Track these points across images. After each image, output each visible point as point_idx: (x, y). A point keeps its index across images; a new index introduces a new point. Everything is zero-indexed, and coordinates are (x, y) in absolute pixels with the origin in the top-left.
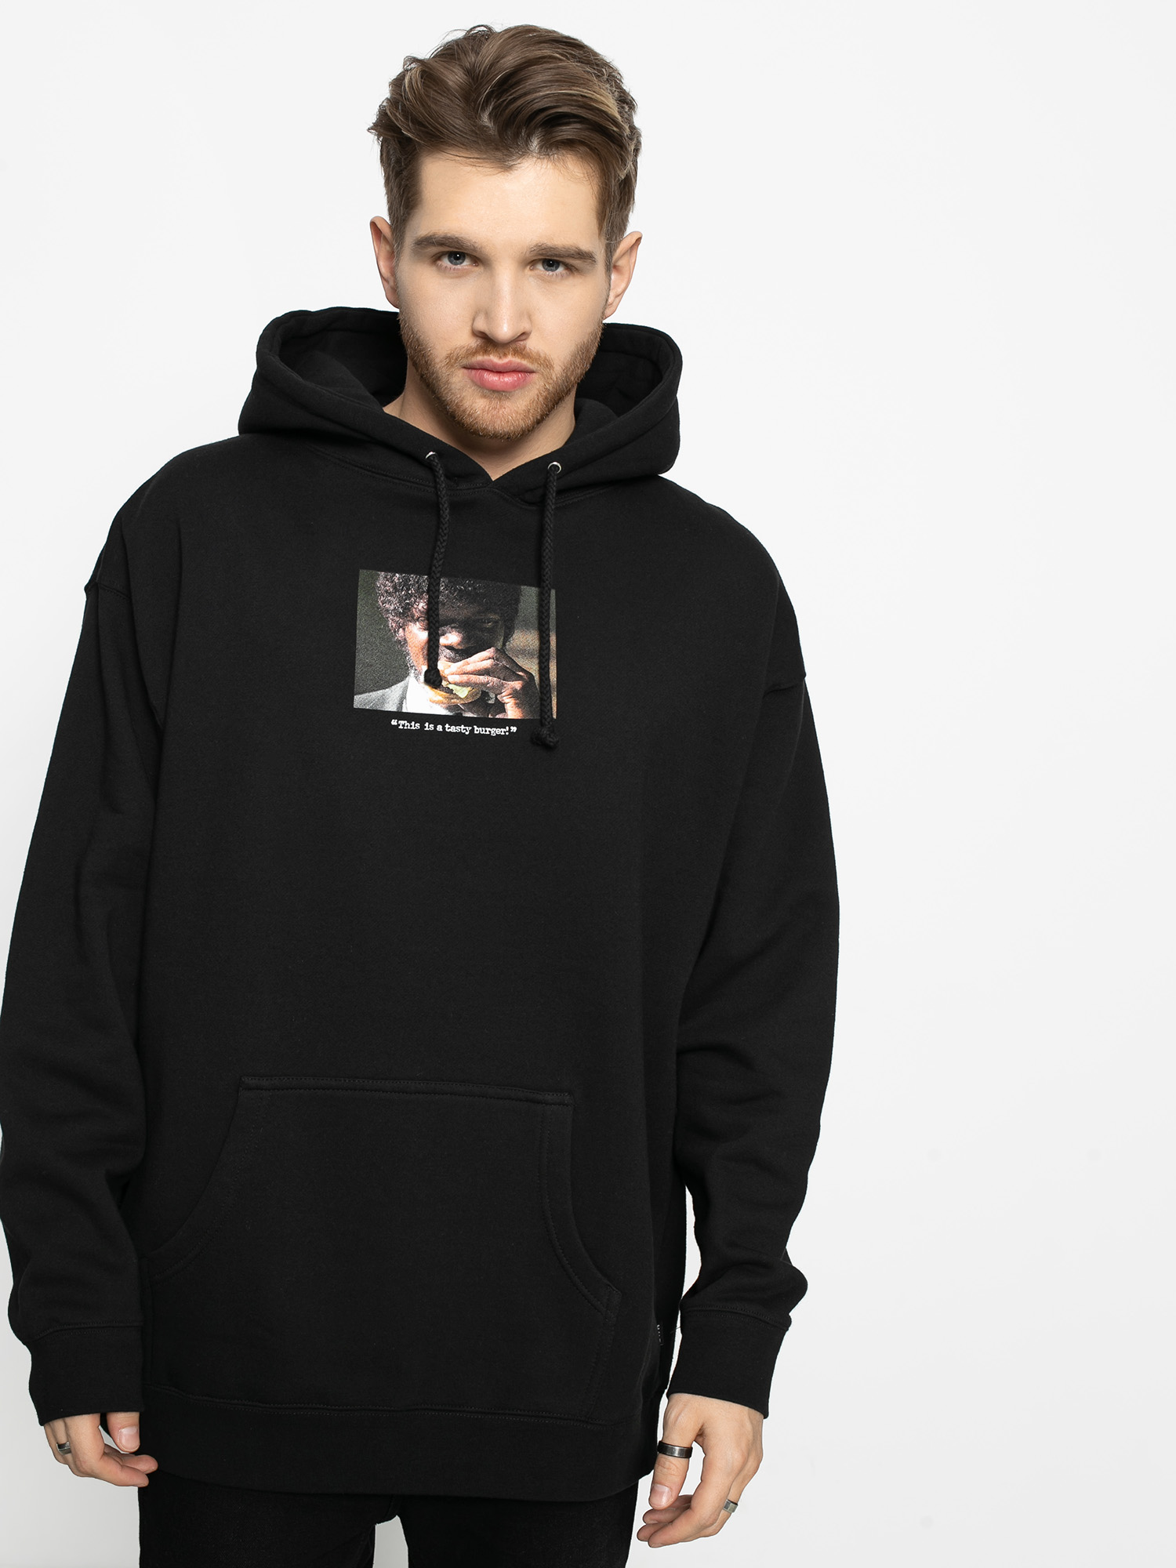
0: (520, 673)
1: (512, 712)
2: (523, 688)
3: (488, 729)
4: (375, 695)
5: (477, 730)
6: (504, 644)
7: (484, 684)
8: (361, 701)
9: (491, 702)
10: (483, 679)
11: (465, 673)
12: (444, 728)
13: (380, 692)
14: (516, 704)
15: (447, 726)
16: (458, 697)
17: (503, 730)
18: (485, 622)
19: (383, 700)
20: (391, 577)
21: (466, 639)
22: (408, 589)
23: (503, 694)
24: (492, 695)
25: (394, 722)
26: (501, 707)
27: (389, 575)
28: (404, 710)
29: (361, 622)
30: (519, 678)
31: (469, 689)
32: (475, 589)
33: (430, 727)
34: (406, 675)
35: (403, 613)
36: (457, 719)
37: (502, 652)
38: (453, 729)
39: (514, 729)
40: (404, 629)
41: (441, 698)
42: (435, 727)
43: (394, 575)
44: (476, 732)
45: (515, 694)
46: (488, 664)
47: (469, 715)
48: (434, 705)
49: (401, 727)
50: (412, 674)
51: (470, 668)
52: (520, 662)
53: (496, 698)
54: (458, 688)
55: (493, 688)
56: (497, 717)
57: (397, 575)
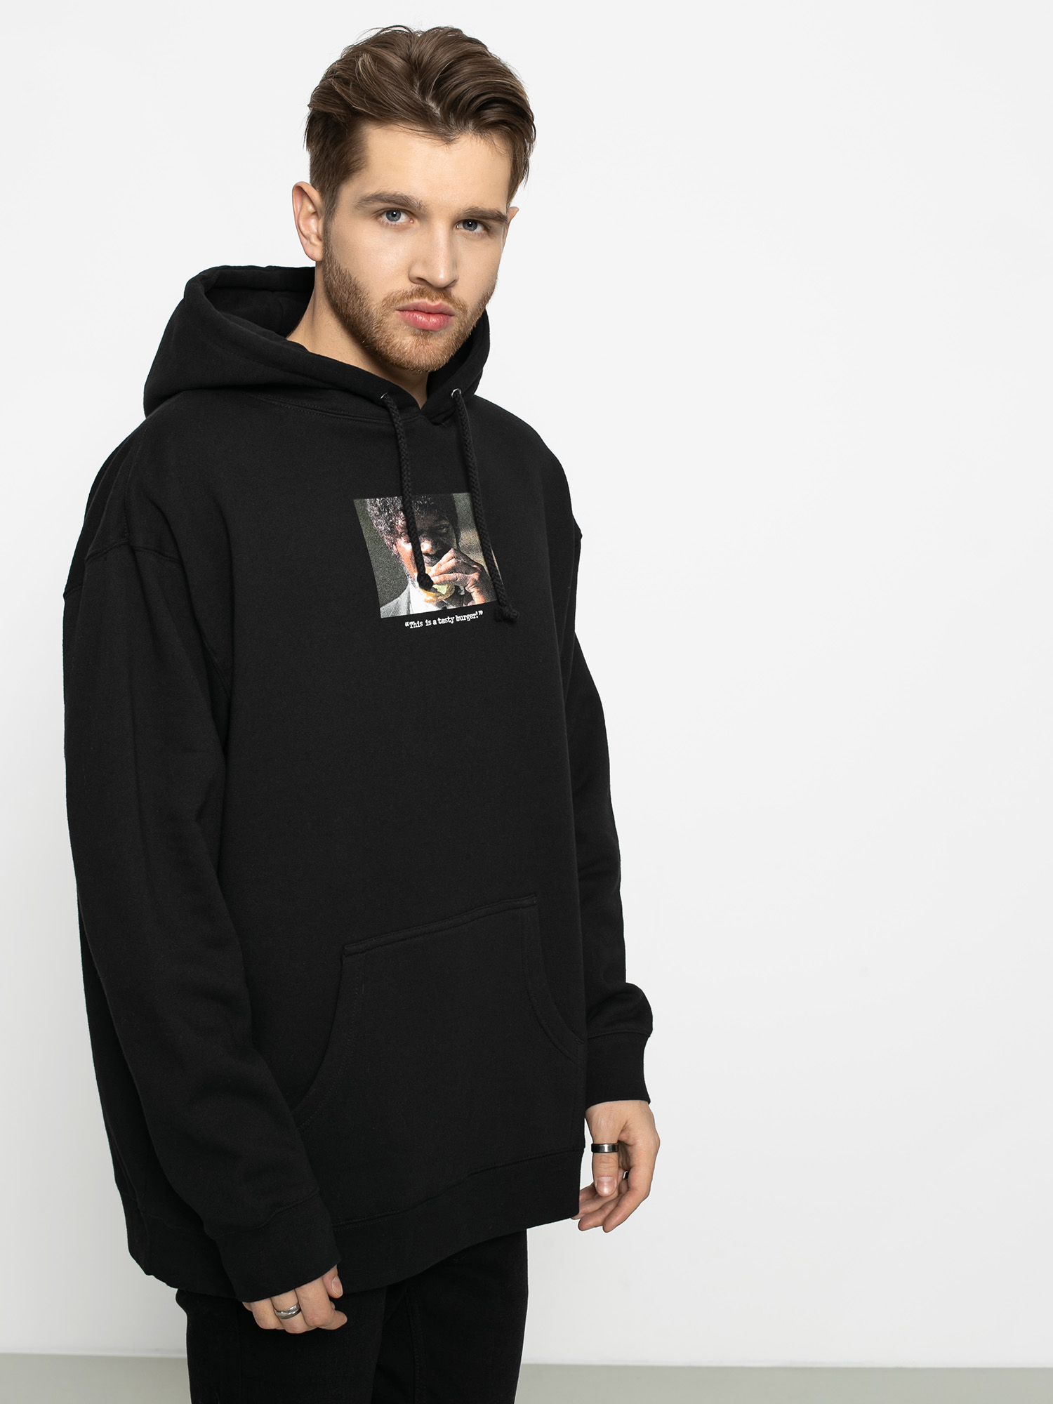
0: (475, 566)
1: (478, 599)
2: (480, 577)
3: (464, 616)
4: (392, 604)
5: (459, 618)
6: (458, 545)
7: (455, 580)
8: (386, 611)
9: (462, 593)
10: (453, 576)
11: (441, 574)
12: (437, 622)
13: (395, 601)
14: (478, 592)
15: (439, 619)
16: (441, 595)
17: (474, 615)
18: (440, 529)
19: (397, 608)
20: (375, 502)
21: (434, 545)
22: (388, 510)
23: (469, 586)
24: (462, 588)
25: (407, 624)
26: (469, 597)
27: (373, 500)
28: (411, 613)
29: (369, 545)
30: (475, 570)
31: (446, 586)
32: (428, 502)
33: (428, 623)
34: (407, 583)
35: (391, 531)
36: (444, 613)
37: (458, 550)
38: (443, 621)
39: (481, 612)
40: (395, 545)
41: (431, 598)
42: (432, 622)
43: (376, 500)
44: (458, 620)
45: (476, 584)
46: (453, 562)
47: (451, 607)
48: (427, 604)
49: (411, 627)
50: (410, 582)
51: (443, 569)
52: (472, 557)
53: (465, 590)
54: (440, 587)
55: (461, 581)
56: (469, 605)
57: (378, 499)
